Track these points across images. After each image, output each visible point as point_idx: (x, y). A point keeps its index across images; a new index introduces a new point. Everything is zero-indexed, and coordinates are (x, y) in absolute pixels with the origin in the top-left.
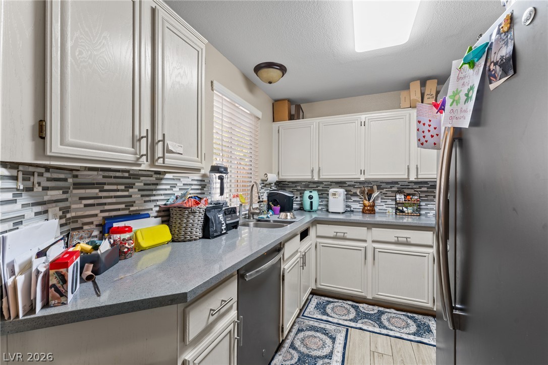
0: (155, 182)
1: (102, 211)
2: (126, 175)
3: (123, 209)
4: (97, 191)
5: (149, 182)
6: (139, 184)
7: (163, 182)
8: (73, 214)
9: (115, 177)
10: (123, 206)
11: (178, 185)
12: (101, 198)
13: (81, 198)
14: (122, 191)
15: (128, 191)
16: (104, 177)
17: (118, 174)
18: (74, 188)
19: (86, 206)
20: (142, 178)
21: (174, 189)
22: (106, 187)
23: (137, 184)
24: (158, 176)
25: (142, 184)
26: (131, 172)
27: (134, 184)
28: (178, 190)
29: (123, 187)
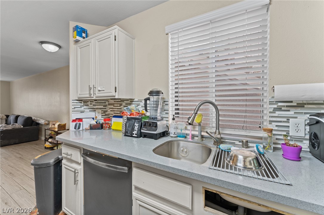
0: (130, 103)
1: (114, 113)
2: (120, 100)
3: (119, 114)
4: (113, 106)
5: (127, 103)
6: (124, 104)
7: (133, 103)
8: (108, 113)
9: (117, 101)
10: (119, 112)
11: (141, 104)
12: (113, 108)
13: (110, 108)
14: (119, 106)
15: (120, 107)
16: (114, 101)
17: (118, 100)
18: (108, 105)
19: (111, 111)
20: (125, 101)
21: (139, 107)
22: (115, 105)
23: (123, 104)
24: (131, 100)
25: (125, 104)
26: (121, 99)
27: (122, 104)
28: (141, 107)
29: (119, 105)
